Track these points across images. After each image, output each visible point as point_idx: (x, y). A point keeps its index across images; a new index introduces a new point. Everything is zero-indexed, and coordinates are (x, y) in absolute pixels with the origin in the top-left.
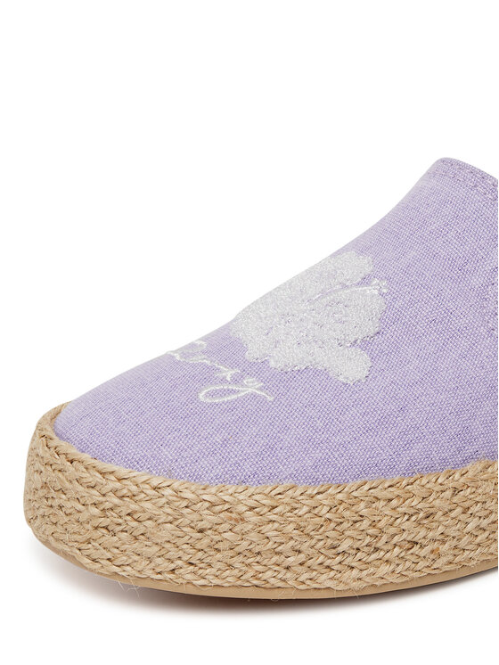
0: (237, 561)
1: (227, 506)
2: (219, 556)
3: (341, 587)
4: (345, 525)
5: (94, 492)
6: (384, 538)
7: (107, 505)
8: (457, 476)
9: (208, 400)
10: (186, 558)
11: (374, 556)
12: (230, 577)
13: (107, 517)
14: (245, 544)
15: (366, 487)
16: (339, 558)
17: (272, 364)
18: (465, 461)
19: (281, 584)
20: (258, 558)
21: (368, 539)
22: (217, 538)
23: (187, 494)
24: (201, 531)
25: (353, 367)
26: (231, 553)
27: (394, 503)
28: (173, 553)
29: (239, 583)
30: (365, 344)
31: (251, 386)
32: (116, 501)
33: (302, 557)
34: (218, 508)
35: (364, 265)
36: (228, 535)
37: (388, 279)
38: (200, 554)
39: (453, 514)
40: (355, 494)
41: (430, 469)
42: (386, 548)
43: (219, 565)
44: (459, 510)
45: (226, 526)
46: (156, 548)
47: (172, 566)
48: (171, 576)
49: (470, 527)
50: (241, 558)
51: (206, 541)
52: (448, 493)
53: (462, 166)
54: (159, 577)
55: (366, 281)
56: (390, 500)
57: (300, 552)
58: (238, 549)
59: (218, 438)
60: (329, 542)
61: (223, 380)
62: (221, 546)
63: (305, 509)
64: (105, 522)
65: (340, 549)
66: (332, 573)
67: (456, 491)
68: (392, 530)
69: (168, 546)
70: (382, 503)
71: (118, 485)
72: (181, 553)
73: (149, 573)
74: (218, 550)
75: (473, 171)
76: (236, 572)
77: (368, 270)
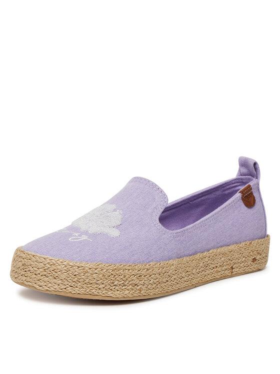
0: (85, 286)
1: (83, 268)
2: (79, 284)
3: (115, 296)
4: (116, 276)
5: (42, 264)
6: (127, 282)
7: (46, 268)
8: (148, 265)
9: (73, 241)
10: (70, 284)
11: (124, 287)
12: (82, 291)
13: (45, 271)
14: (87, 280)
15: (122, 266)
16: (114, 287)
17: (90, 232)
18: (149, 262)
19: (98, 294)
20: (91, 285)
21: (123, 282)
22: (80, 278)
23: (71, 264)
24: (75, 275)
25: (115, 233)
26: (83, 283)
27: (130, 271)
28: (66, 283)
29: (85, 293)
30: (118, 227)
31: (84, 237)
32: (49, 266)
33: (104, 286)
34: (80, 268)
35: (114, 206)
36: (83, 277)
37: (122, 210)
38: (74, 283)
39: (147, 277)
40: (120, 267)
41: (140, 262)
42: (128, 285)
43: (80, 287)
44: (148, 276)
45: (82, 274)
46: (60, 281)
47: (65, 287)
48: (65, 290)
49: (151, 282)
50: (86, 285)
51: (76, 279)
52: (146, 270)
53: (141, 178)
54: (61, 290)
55: (115, 210)
56: (129, 270)
57: (103, 284)
58: (85, 282)
59: (78, 250)
60: (112, 281)
61: (76, 236)
62: (80, 280)
63: (105, 270)
64: (45, 273)
65: (115, 284)
66: (112, 292)
67: (148, 270)
68: (130, 279)
69: (64, 280)
70: (127, 271)
71: (49, 261)
72: (68, 283)
73: (58, 289)
74: (79, 282)
75: (145, 180)
76: (84, 289)
77: (115, 208)
